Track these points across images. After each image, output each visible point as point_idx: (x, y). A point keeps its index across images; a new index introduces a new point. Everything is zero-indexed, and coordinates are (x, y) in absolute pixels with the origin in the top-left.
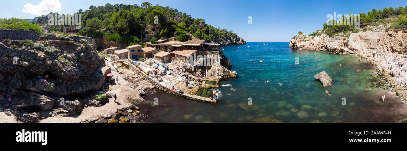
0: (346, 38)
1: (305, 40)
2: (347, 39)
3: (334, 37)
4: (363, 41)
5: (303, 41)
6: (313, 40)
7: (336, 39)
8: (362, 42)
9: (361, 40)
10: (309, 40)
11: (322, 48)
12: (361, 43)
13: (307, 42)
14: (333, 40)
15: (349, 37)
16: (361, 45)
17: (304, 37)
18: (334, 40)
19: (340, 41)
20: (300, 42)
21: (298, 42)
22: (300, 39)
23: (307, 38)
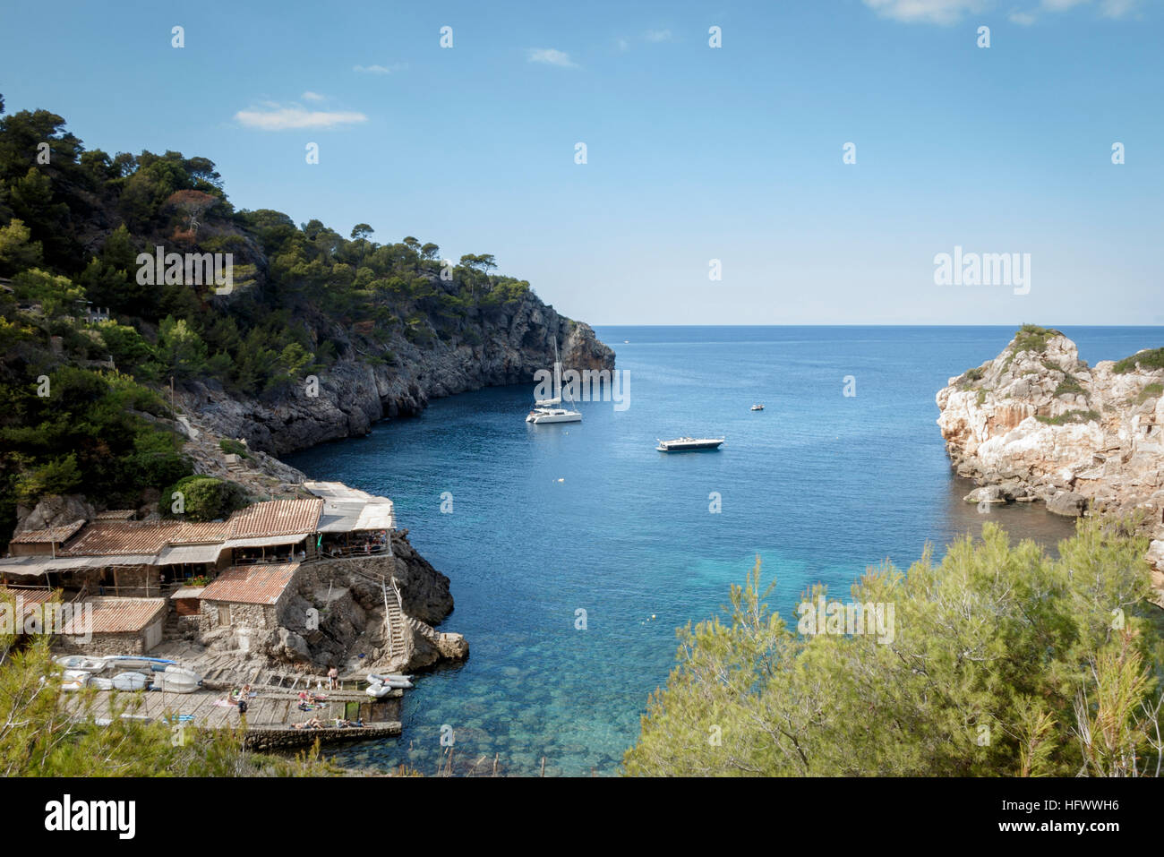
1: (1060, 408)
5: (1043, 416)
10: (1109, 409)
13: (1078, 430)
17: (1053, 385)
20: (1012, 423)
21: (990, 429)
22: (1009, 402)
23: (1087, 394)
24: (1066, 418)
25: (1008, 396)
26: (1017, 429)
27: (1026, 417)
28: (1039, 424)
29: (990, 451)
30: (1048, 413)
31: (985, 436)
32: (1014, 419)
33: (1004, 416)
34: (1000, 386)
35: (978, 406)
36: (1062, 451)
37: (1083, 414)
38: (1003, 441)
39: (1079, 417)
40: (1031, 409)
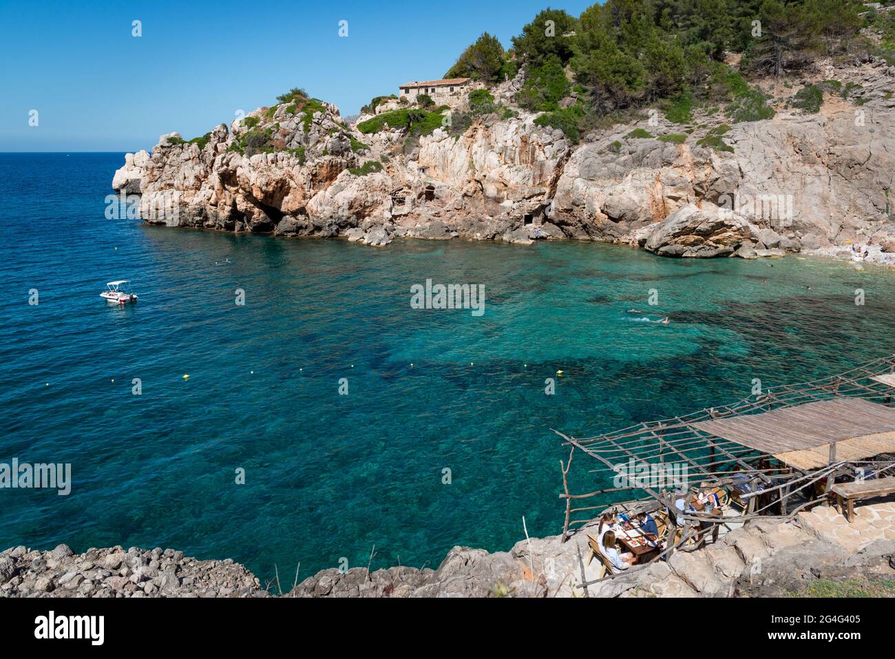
0: (713, 156)
1: (361, 162)
2: (717, 162)
3: (618, 144)
4: (822, 170)
5: (351, 166)
6: (413, 165)
7: (639, 160)
8: (820, 183)
9: (807, 167)
10: (385, 160)
11: (528, 219)
12: (818, 187)
13: (378, 177)
14: (619, 168)
15: (731, 150)
16: (825, 200)
17: (349, 142)
18: (625, 164)
19: (672, 173)
20: (331, 178)
21: (314, 185)
22: (328, 158)
23: (369, 149)
24: (367, 169)
25: (325, 153)
26: (336, 182)
27: (341, 171)
28: (353, 176)
29: (321, 204)
30: (355, 165)
31: (312, 192)
32: (333, 173)
33: (324, 172)
34: (311, 145)
35: (301, 164)
36: (372, 196)
37: (374, 164)
38: (328, 194)
39: (374, 167)
40: (344, 163)
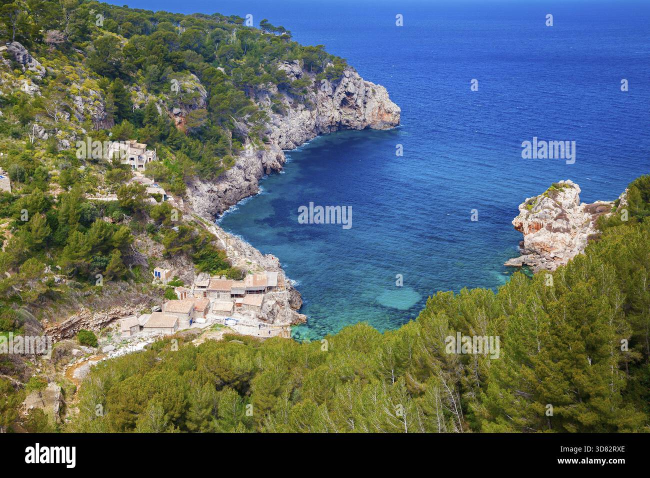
1: (556, 225)
5: (549, 228)
17: (555, 215)
20: (538, 229)
21: (530, 230)
22: (537, 220)
23: (568, 220)
24: (556, 230)
25: (536, 218)
26: (539, 231)
27: (543, 227)
28: (547, 231)
29: (528, 239)
30: (551, 227)
31: (528, 232)
32: (538, 227)
33: (535, 226)
35: (526, 219)
37: (564, 229)
38: (533, 236)
39: (562, 230)
40: (545, 224)
